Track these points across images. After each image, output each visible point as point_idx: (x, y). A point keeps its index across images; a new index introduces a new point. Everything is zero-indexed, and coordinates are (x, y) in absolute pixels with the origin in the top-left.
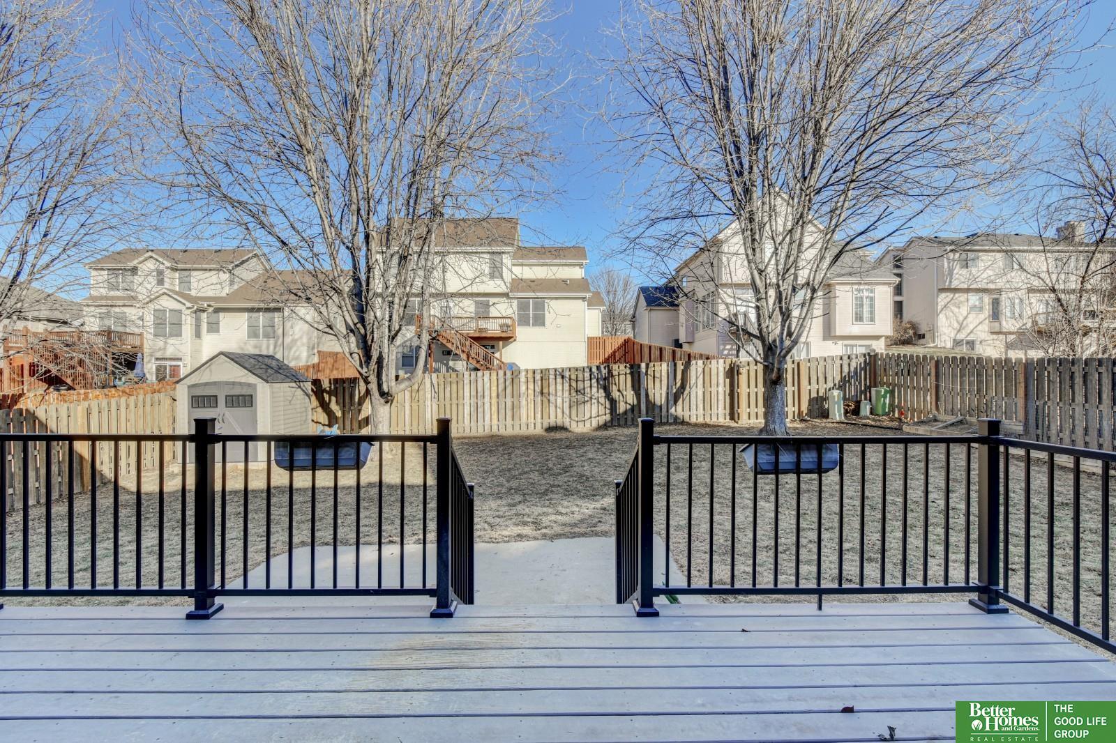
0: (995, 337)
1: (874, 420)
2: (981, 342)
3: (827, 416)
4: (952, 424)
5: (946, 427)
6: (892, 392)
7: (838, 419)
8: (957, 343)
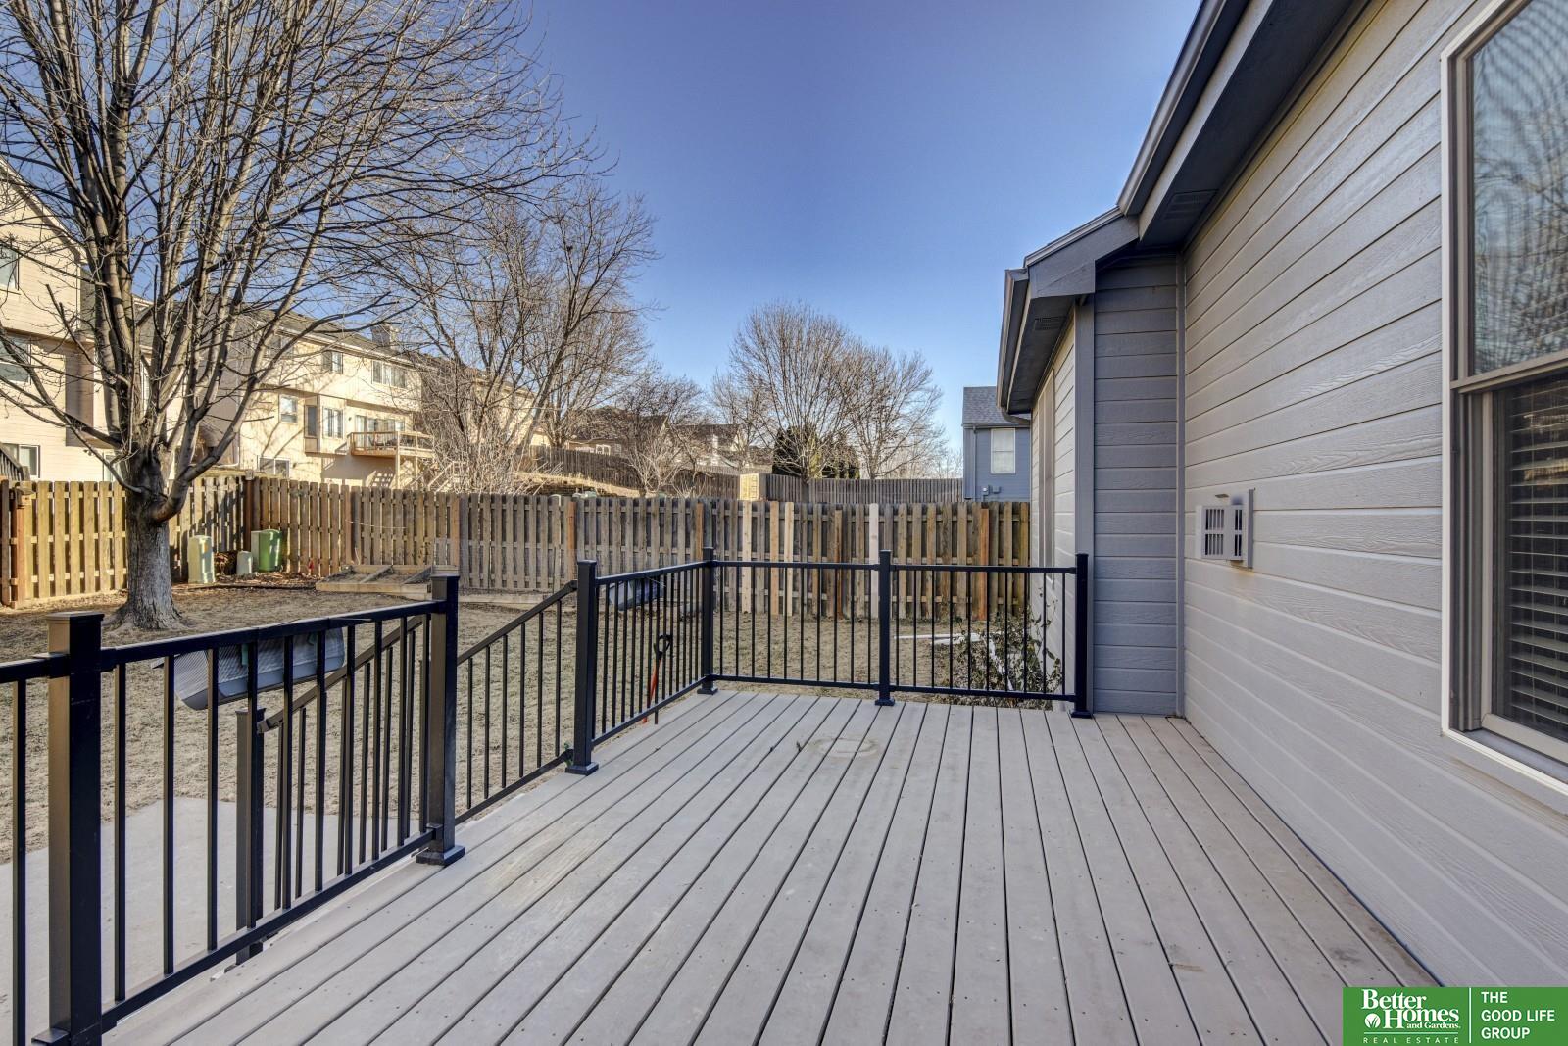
0: (310, 459)
1: (265, 580)
2: (294, 465)
3: (185, 579)
4: (380, 576)
5: (375, 579)
6: (283, 537)
7: (206, 581)
8: (264, 464)
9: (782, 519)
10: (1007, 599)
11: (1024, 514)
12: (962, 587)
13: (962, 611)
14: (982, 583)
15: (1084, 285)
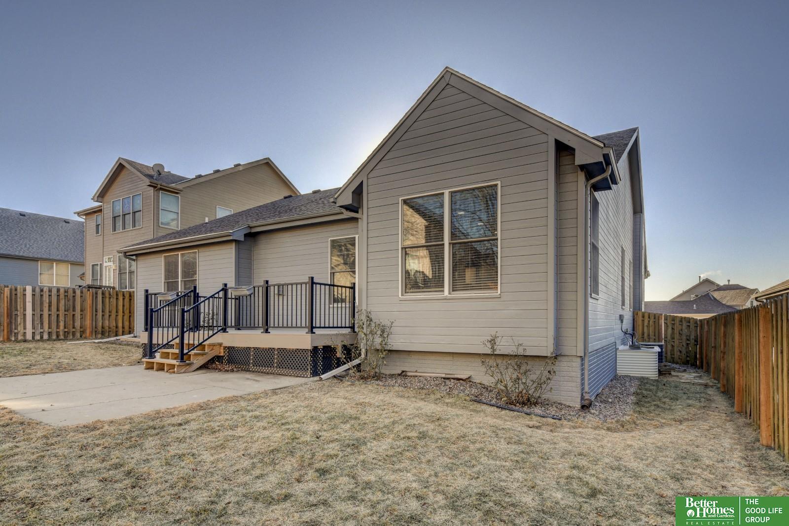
10: (100, 329)
11: (107, 295)
12: (78, 324)
13: (78, 335)
14: (88, 322)
15: (242, 239)
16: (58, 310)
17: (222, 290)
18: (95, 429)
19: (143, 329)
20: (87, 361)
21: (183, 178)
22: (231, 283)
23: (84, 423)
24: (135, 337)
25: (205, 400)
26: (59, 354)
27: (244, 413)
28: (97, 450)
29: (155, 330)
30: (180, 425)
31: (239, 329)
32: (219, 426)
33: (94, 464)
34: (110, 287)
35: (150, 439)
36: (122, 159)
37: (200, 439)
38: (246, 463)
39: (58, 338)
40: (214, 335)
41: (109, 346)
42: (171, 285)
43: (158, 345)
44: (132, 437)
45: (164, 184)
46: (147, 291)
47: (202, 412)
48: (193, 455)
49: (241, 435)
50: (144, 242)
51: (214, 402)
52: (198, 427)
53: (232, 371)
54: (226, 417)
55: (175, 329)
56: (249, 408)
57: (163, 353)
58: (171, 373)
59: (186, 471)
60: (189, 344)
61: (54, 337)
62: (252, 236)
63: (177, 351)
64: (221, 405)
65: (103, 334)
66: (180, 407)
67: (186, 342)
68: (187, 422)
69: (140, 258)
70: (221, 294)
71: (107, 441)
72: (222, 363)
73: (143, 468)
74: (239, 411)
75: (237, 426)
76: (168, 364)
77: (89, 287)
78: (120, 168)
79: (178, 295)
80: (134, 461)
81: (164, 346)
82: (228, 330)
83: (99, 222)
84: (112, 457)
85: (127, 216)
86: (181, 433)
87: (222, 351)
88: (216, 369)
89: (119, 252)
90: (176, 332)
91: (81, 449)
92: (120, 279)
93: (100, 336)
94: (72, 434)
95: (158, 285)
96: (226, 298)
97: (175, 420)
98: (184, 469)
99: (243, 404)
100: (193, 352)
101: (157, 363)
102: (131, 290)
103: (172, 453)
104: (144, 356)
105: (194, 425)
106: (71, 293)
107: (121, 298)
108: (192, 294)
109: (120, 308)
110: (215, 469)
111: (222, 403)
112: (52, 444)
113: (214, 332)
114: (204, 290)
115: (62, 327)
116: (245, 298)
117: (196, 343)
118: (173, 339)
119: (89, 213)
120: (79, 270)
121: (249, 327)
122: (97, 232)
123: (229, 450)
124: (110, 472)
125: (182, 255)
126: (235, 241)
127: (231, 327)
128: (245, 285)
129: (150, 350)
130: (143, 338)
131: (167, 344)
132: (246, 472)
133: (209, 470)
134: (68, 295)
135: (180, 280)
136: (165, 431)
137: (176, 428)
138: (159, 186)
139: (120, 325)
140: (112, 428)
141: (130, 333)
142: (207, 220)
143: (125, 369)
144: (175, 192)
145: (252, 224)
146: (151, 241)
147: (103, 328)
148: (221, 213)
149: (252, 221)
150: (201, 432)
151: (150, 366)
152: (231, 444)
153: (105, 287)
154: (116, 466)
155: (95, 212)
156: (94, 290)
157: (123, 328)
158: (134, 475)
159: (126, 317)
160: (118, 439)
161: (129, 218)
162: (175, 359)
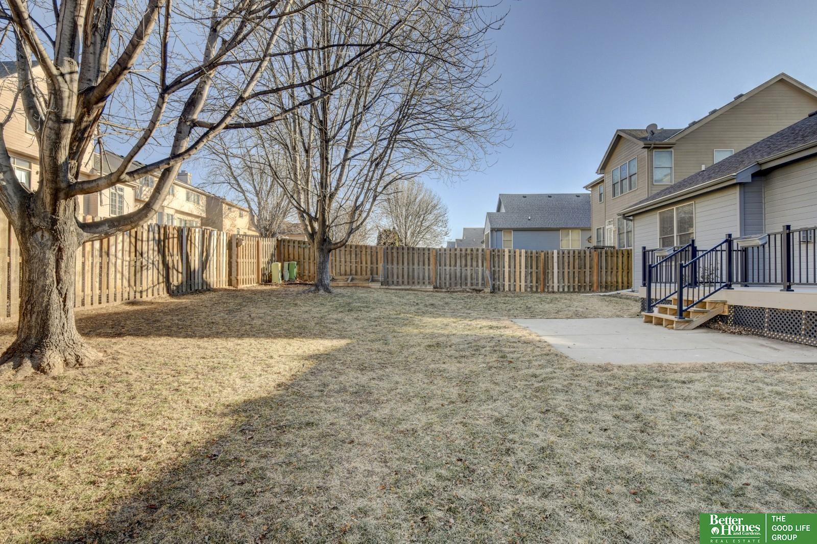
3: (270, 281)
9: (520, 256)
10: (604, 284)
11: (609, 254)
12: (588, 280)
13: (588, 288)
14: (595, 278)
15: (749, 180)
16: (574, 268)
17: (726, 241)
18: (606, 370)
19: (641, 284)
20: (596, 311)
21: (676, 131)
22: (736, 234)
23: (597, 363)
24: (633, 291)
25: (710, 362)
26: (576, 304)
27: (761, 385)
28: (610, 389)
29: (653, 285)
30: (684, 382)
31: (746, 286)
32: (728, 394)
33: (607, 400)
34: (611, 247)
35: (655, 390)
36: (620, 130)
37: (707, 402)
38: (768, 446)
39: (574, 292)
40: (716, 291)
41: (612, 298)
42: (666, 241)
43: (656, 300)
44: (637, 384)
45: (657, 142)
46: (644, 248)
47: (706, 374)
48: (700, 417)
49: (759, 410)
50: (641, 202)
51: (720, 365)
52: (704, 389)
53: (740, 333)
54: (736, 385)
55: (673, 285)
56: (766, 380)
57: (661, 308)
58: (669, 329)
59: (694, 432)
60: (688, 301)
61: (572, 290)
62: (763, 175)
63: (676, 307)
64: (729, 371)
65: (607, 287)
66: (682, 364)
67: (685, 298)
68: (691, 382)
69: (637, 218)
70: (724, 246)
71: (617, 383)
72: (727, 323)
73: (650, 417)
74: (753, 382)
75: (752, 399)
76: (666, 320)
77: (596, 248)
78: (618, 138)
79: (674, 251)
80: (641, 407)
81: (663, 301)
82: (733, 286)
83: (602, 192)
84: (623, 398)
85: (624, 182)
86: (686, 392)
87: (726, 310)
88: (720, 330)
89: (619, 215)
90: (674, 287)
91: (598, 385)
92: (619, 239)
93: (604, 290)
94: (590, 370)
95: (654, 242)
96: (730, 250)
97: (677, 376)
98: (692, 429)
99: (757, 374)
100: (692, 309)
101: (656, 317)
102: (629, 248)
103: (678, 409)
104: (643, 309)
105: (698, 386)
106: (582, 253)
107: (620, 256)
108: (690, 248)
109: (620, 265)
110: (726, 440)
111: (730, 368)
112: (577, 376)
113: (717, 289)
114: (703, 243)
115: (576, 282)
116: (756, 249)
117: (696, 299)
118: (671, 295)
119: (594, 185)
120: (587, 234)
121: (756, 284)
122: (601, 200)
123: (742, 423)
124: (622, 412)
125: (677, 208)
126: (740, 184)
127: (737, 283)
128: (756, 234)
129: (648, 304)
130: (642, 293)
131: (665, 299)
132: (767, 456)
133: (720, 439)
134: (580, 256)
135: (675, 235)
136: (668, 385)
137: (680, 385)
138: (653, 146)
139: (620, 280)
140: (621, 372)
141: (628, 288)
142: (703, 168)
143: (627, 320)
144: (668, 147)
145: (761, 160)
146: (647, 200)
147: (606, 283)
148: (720, 156)
149: (762, 156)
150: (708, 395)
151: (648, 319)
152: (745, 417)
153: (607, 247)
154: (627, 408)
155: (598, 183)
156: (599, 250)
157: (622, 283)
158: (642, 421)
159: (625, 273)
160: (625, 383)
161: (626, 182)
162: (673, 315)
